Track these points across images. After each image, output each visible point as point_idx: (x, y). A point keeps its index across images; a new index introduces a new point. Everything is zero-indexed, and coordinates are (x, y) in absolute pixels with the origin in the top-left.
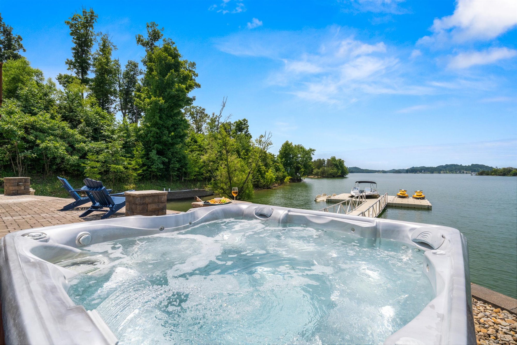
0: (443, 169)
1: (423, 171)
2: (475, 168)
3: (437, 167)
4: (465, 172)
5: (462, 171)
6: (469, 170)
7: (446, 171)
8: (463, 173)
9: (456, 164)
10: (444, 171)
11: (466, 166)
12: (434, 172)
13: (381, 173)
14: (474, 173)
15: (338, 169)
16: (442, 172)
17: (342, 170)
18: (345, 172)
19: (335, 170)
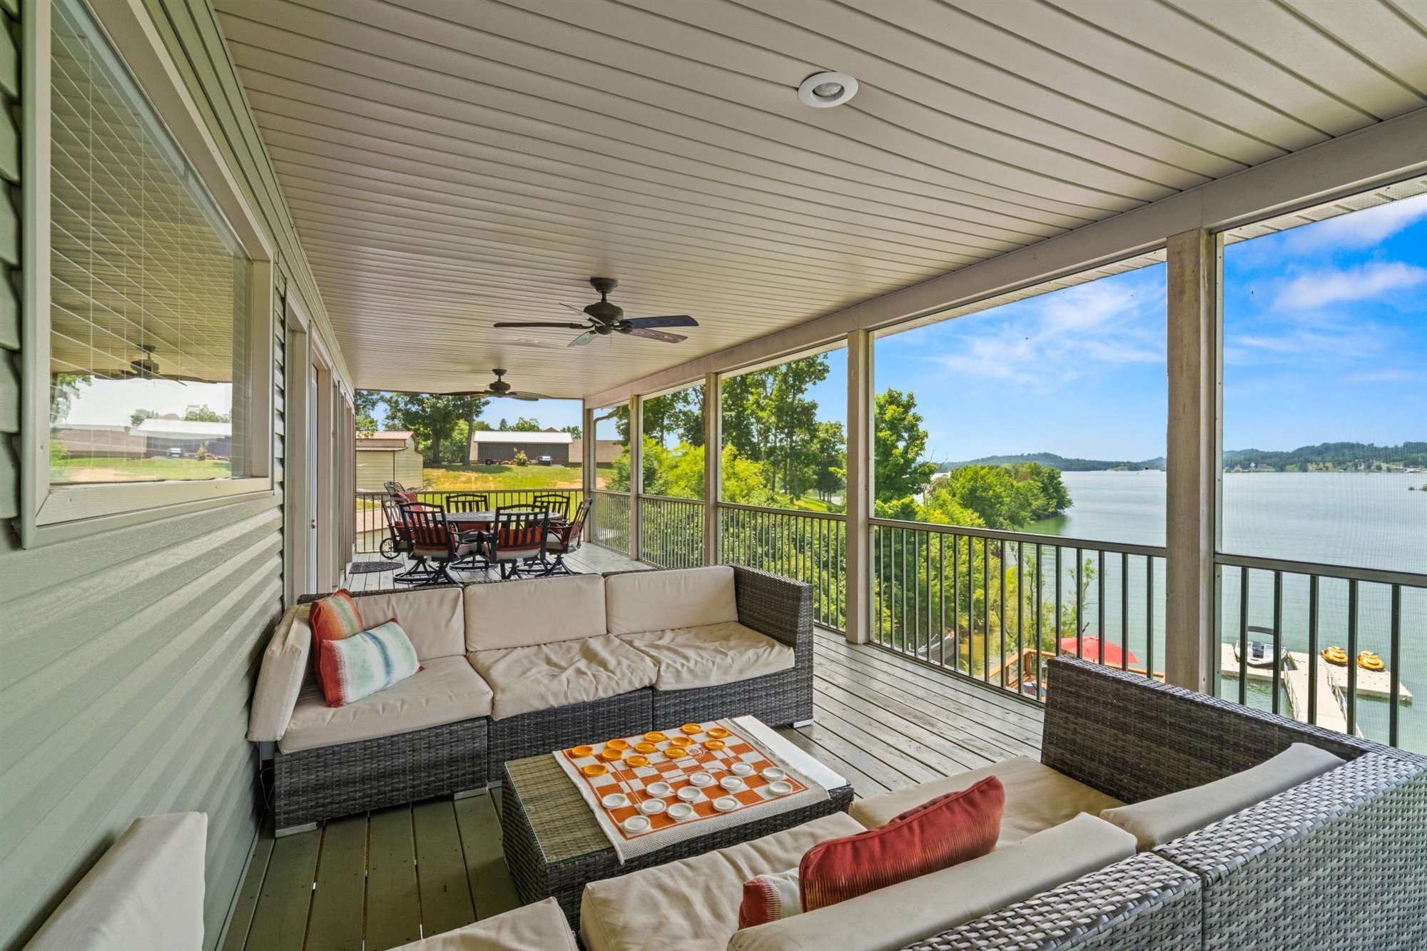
0: (1314, 458)
1: (1253, 465)
2: (1414, 455)
3: (1295, 452)
4: (1384, 466)
5: (1376, 463)
6: (1397, 461)
7: (1324, 463)
8: (1379, 469)
9: (1354, 441)
10: (1317, 463)
11: (1386, 448)
12: (1288, 467)
13: (1122, 470)
14: (1412, 470)
15: (1048, 494)
16: (1310, 467)
17: (1057, 496)
18: (1063, 502)
19: (1042, 501)
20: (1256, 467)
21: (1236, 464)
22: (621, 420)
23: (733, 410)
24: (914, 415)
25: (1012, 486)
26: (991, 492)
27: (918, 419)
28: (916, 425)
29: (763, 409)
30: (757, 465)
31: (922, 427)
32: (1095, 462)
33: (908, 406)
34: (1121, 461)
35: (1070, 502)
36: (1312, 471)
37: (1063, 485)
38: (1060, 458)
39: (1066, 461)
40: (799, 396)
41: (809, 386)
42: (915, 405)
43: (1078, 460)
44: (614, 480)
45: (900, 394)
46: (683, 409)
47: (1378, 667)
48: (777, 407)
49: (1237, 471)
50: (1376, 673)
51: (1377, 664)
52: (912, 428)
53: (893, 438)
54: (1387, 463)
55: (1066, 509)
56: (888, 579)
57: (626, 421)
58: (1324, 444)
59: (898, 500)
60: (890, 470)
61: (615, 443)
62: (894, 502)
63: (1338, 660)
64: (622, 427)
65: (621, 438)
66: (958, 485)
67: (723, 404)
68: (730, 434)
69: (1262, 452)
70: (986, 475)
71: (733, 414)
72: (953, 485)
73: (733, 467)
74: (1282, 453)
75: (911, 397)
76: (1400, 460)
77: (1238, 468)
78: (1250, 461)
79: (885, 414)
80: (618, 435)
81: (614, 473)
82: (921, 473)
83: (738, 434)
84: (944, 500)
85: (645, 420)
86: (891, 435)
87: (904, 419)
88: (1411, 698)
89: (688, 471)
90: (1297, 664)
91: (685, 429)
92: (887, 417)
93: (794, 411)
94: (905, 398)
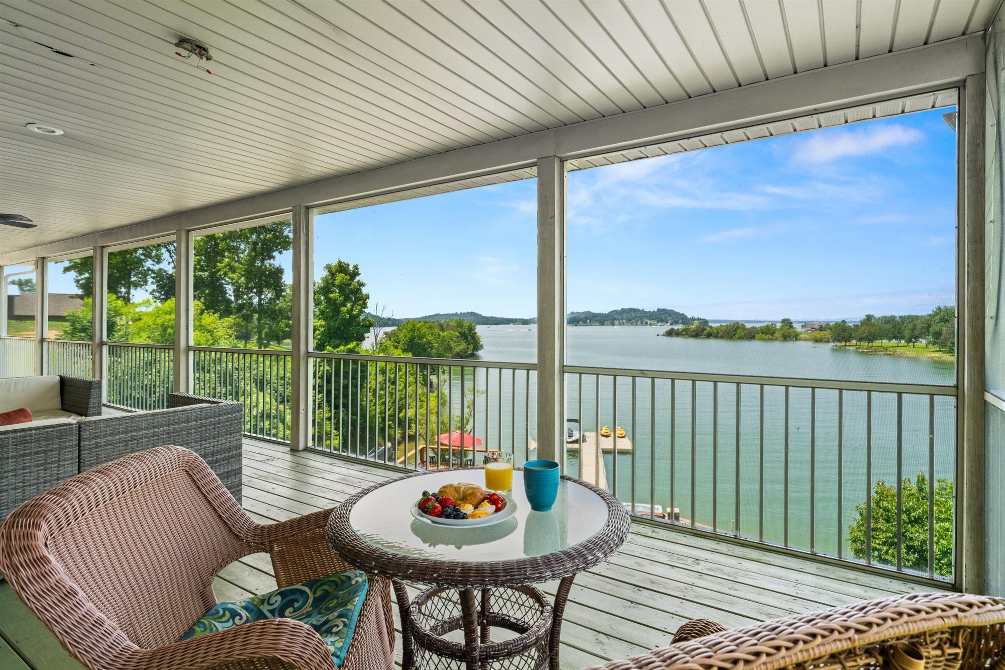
0: (617, 317)
1: (588, 321)
2: (661, 316)
3: (609, 313)
4: (649, 322)
5: (645, 320)
6: (653, 319)
7: (622, 320)
8: (646, 323)
9: (636, 307)
10: (619, 320)
11: (650, 311)
12: (606, 322)
13: (519, 324)
15: (468, 341)
16: (616, 322)
17: (474, 343)
18: (477, 346)
19: (463, 346)
20: (590, 322)
21: (580, 321)
22: (81, 274)
23: (206, 271)
24: (358, 282)
25: (439, 334)
26: (425, 340)
27: (362, 285)
28: (360, 289)
29: (234, 272)
30: (229, 319)
31: (364, 291)
32: (503, 318)
33: (355, 274)
34: (518, 318)
35: (482, 346)
36: (617, 325)
37: (478, 334)
38: (481, 315)
39: (485, 317)
40: (267, 263)
41: (275, 254)
42: (360, 274)
43: (492, 317)
44: (65, 332)
45: (348, 265)
46: (151, 267)
48: (246, 270)
49: (581, 325)
51: (625, 434)
52: (358, 291)
53: (341, 298)
54: (650, 320)
55: (479, 351)
56: (337, 407)
57: (87, 275)
58: (622, 309)
59: (345, 346)
60: (339, 323)
61: (72, 297)
62: (342, 348)
63: (605, 434)
64: (81, 282)
65: (80, 292)
66: (402, 335)
67: (195, 265)
68: (203, 292)
69: (593, 313)
70: (421, 328)
71: (206, 274)
72: (399, 335)
73: (200, 320)
74: (602, 314)
75: (356, 267)
76: (655, 319)
77: (581, 323)
78: (586, 318)
79: (336, 280)
80: (77, 288)
81: (67, 326)
82: (363, 326)
83: (210, 292)
84: (386, 346)
85: (109, 276)
86: (340, 297)
87: (351, 284)
89: (151, 323)
90: (587, 439)
91: (157, 286)
92: (337, 282)
93: (263, 273)
94: (351, 268)
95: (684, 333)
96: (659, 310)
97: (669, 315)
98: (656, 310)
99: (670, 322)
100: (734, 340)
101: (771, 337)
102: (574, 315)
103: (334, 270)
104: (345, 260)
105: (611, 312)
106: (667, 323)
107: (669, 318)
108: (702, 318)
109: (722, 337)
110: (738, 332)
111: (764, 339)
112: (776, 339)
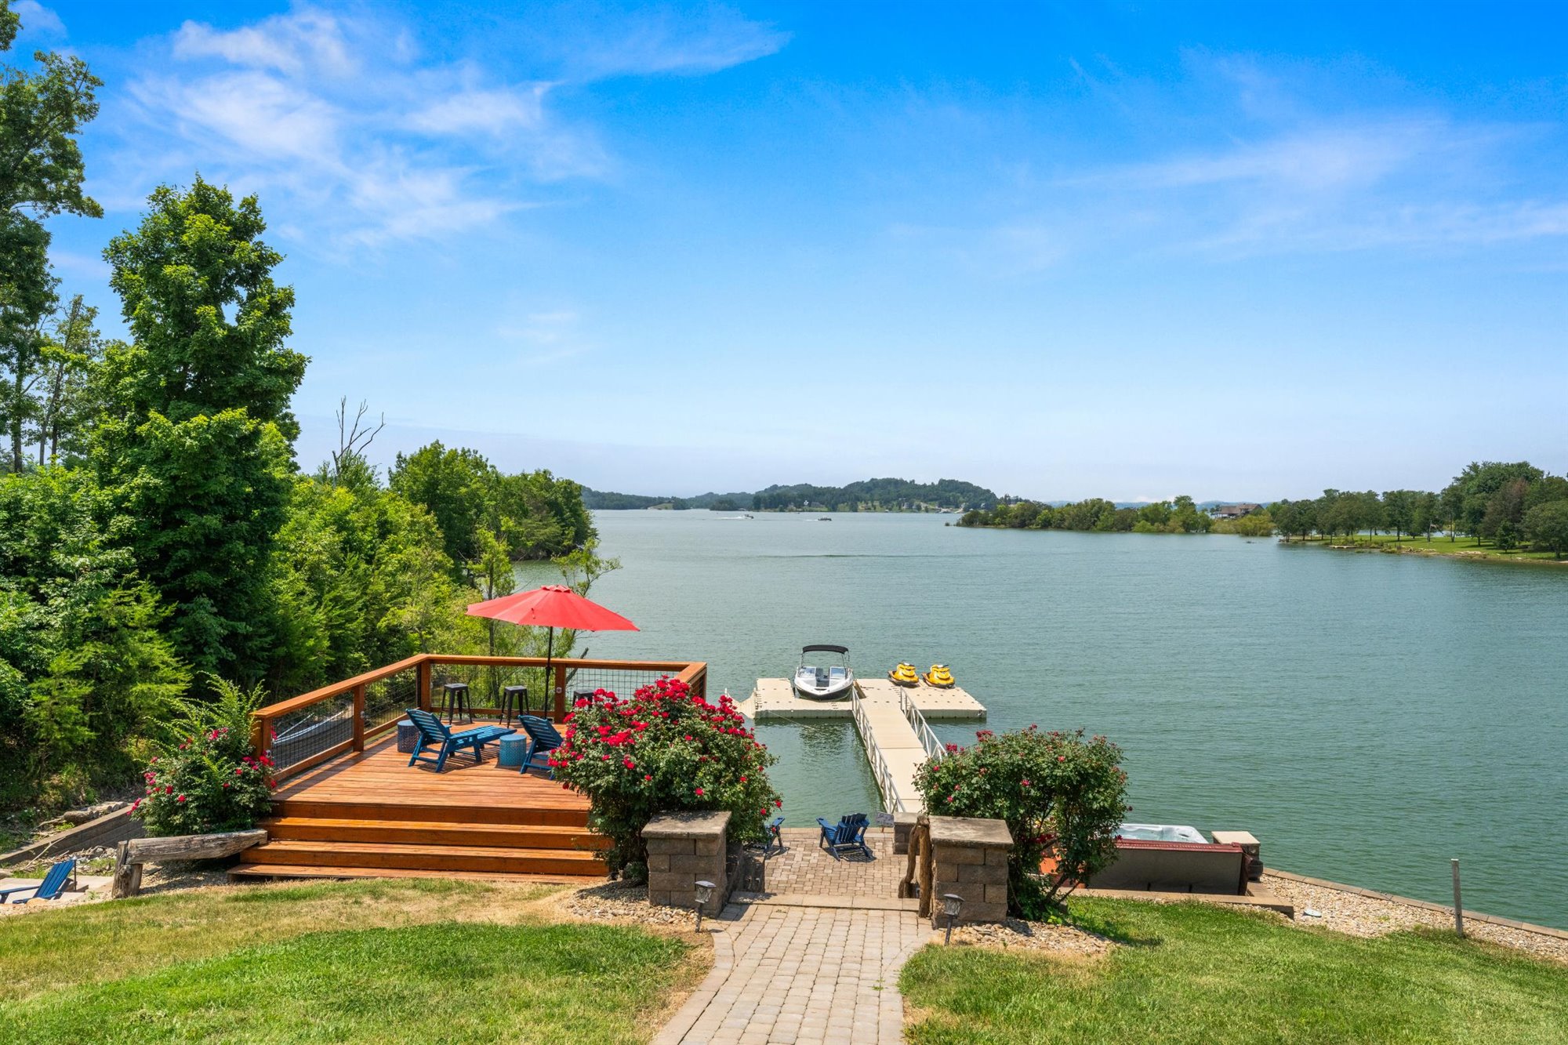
0: (863, 495)
1: (806, 503)
2: (947, 494)
4: (923, 505)
5: (917, 503)
6: (931, 500)
7: (872, 502)
8: (919, 509)
10: (865, 502)
11: (925, 485)
12: (840, 506)
13: (666, 508)
14: (945, 510)
16: (861, 506)
18: (584, 533)
19: (554, 529)
20: (809, 505)
21: (790, 502)
24: (259, 249)
32: (633, 497)
33: (249, 224)
35: (594, 534)
36: (861, 511)
39: (597, 494)
43: (612, 494)
45: (225, 198)
47: (949, 682)
49: (791, 511)
50: (949, 691)
51: (948, 679)
52: (255, 272)
54: (925, 502)
58: (872, 480)
63: (908, 680)
75: (250, 205)
76: (936, 500)
77: (792, 506)
78: (803, 497)
88: (985, 712)
90: (865, 692)
94: (235, 206)
95: (997, 520)
96: (942, 482)
97: (962, 493)
98: (936, 483)
99: (963, 505)
100: (1094, 532)
101: (1161, 527)
102: (778, 491)
103: (181, 207)
104: (216, 182)
105: (851, 486)
106: (957, 507)
107: (961, 499)
108: (1023, 499)
109: (1070, 529)
110: (1102, 518)
111: (1149, 531)
112: (1172, 532)
